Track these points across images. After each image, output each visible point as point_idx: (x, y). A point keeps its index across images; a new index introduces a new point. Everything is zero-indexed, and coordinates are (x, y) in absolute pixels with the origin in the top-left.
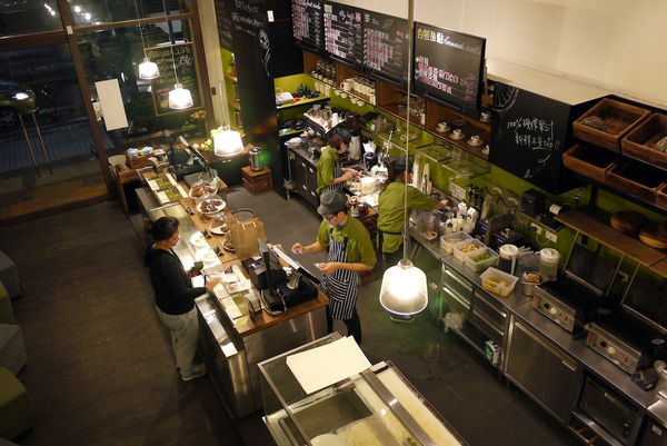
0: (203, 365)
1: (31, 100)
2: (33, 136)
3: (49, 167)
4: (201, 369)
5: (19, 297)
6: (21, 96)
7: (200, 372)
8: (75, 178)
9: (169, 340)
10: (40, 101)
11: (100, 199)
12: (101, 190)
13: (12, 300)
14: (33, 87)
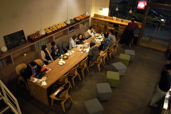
0: (157, 105)
1: (164, 22)
2: (157, 30)
3: (156, 39)
4: (156, 106)
5: (131, 62)
6: (162, 20)
7: (155, 106)
8: (161, 44)
9: (154, 93)
10: (166, 23)
11: (163, 52)
12: (165, 50)
13: (129, 61)
14: (166, 19)
